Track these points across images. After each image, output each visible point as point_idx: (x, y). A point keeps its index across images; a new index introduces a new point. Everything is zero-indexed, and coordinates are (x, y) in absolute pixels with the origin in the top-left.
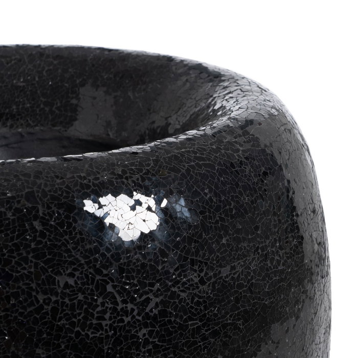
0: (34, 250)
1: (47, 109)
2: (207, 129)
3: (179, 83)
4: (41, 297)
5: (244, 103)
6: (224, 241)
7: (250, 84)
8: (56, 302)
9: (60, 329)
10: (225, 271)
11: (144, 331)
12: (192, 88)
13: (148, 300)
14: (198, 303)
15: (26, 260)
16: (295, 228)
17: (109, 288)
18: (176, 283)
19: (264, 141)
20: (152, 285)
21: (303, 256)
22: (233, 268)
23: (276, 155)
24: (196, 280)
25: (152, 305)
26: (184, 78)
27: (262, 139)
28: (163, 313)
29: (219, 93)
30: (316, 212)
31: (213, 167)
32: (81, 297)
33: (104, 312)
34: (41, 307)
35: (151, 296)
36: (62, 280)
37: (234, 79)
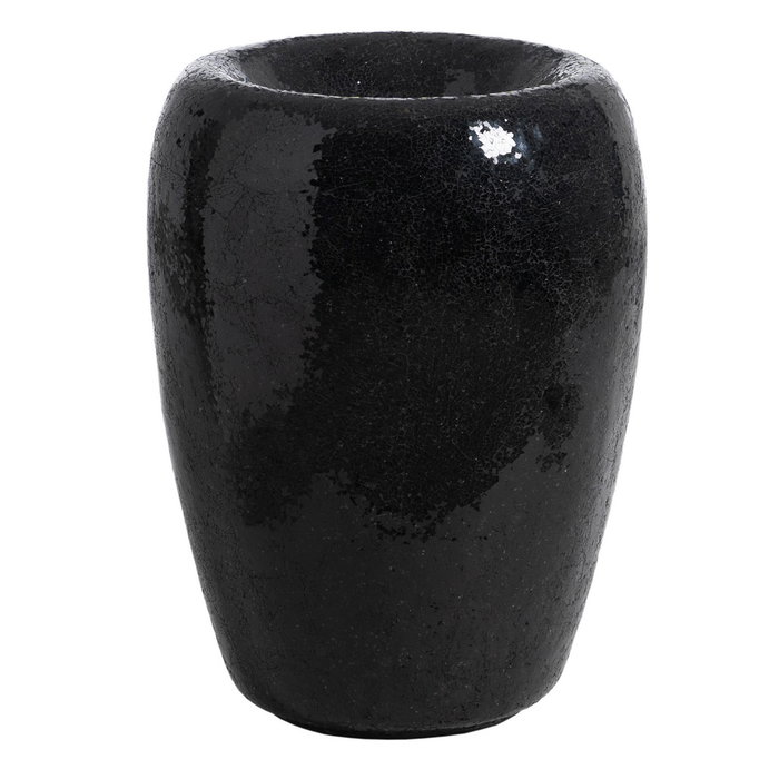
0: (442, 153)
1: (419, 83)
2: (554, 85)
3: (530, 60)
4: (446, 184)
5: (580, 71)
6: (565, 157)
7: (586, 59)
8: (456, 188)
9: (458, 205)
10: (566, 178)
11: (512, 211)
12: (539, 64)
13: (514, 190)
14: (547, 197)
15: (437, 159)
16: (615, 157)
17: (489, 181)
18: (533, 181)
19: (594, 94)
20: (517, 181)
21: (621, 179)
22: (571, 176)
23: (603, 106)
24: (546, 181)
25: (517, 194)
26: (533, 57)
27: (592, 92)
28: (524, 200)
29: (562, 65)
30: (633, 152)
31: (557, 107)
32: (471, 185)
33: (486, 196)
34: (446, 190)
35: (516, 188)
36: (459, 173)
37: (573, 56)
